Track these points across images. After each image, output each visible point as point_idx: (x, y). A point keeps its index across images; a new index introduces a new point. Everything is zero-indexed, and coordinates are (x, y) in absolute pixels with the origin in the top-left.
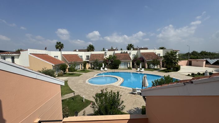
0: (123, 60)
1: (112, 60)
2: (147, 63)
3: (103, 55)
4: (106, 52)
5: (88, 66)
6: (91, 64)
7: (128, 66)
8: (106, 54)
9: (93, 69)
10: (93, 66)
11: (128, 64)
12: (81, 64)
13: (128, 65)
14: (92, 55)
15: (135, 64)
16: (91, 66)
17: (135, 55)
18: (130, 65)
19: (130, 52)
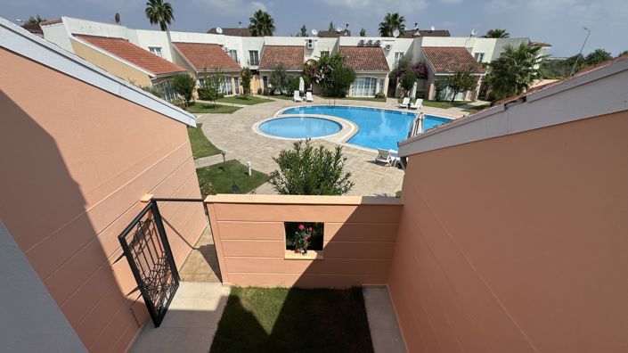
0: (362, 71)
1: (330, 70)
2: (436, 84)
3: (301, 51)
4: (310, 41)
5: (256, 84)
6: (265, 79)
7: (375, 91)
8: (310, 46)
9: (272, 94)
10: (270, 86)
11: (375, 84)
12: (236, 79)
13: (375, 88)
14: (266, 48)
15: (398, 85)
16: (265, 85)
17: (402, 54)
18: (382, 88)
19: (388, 43)
